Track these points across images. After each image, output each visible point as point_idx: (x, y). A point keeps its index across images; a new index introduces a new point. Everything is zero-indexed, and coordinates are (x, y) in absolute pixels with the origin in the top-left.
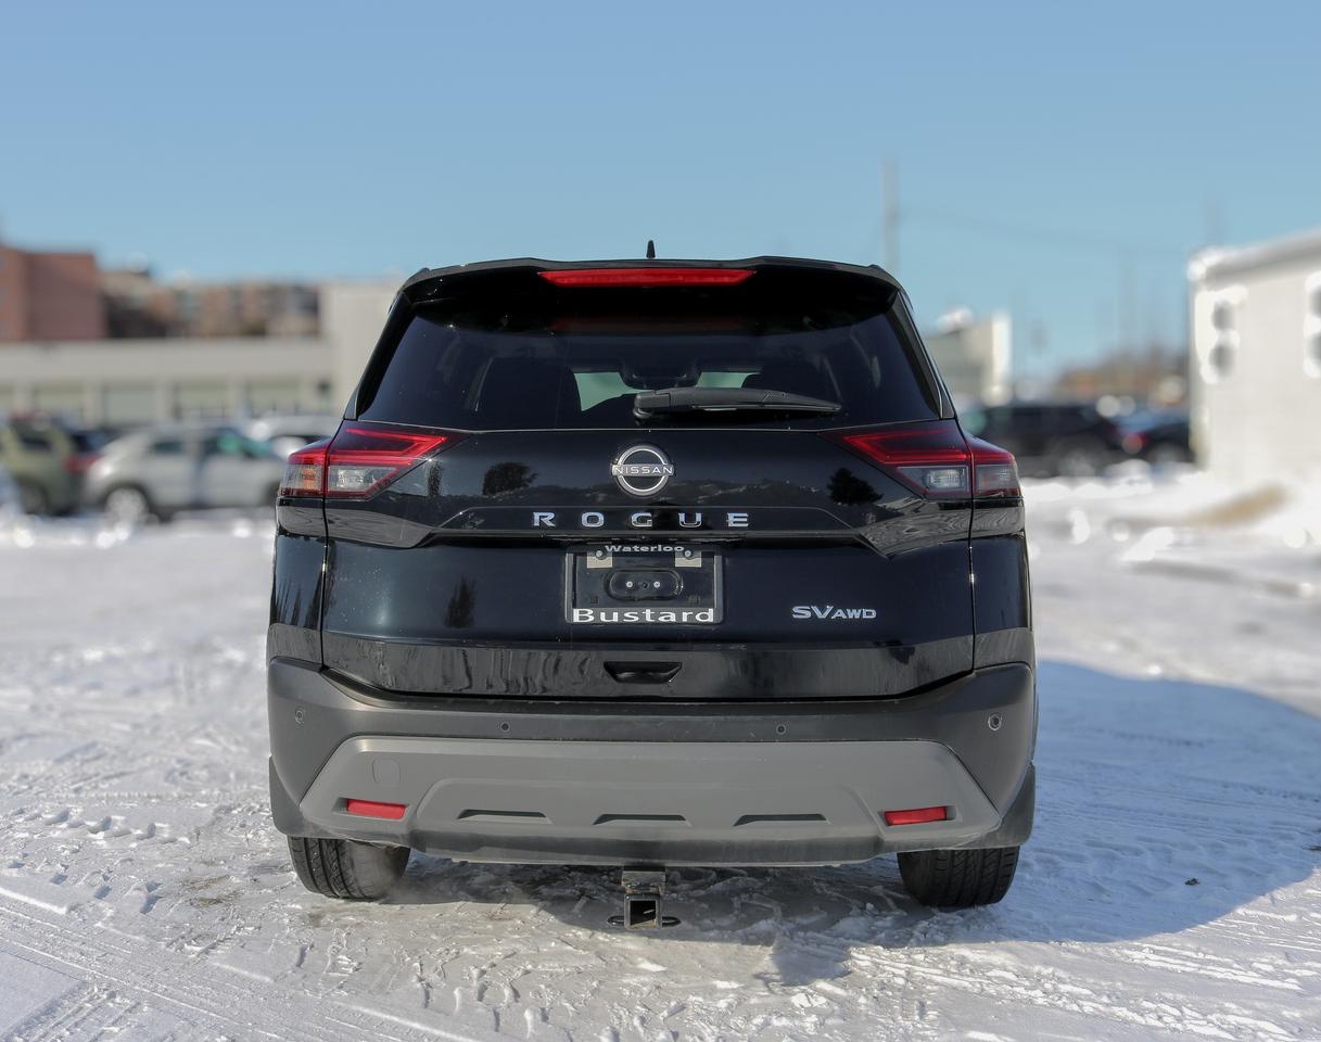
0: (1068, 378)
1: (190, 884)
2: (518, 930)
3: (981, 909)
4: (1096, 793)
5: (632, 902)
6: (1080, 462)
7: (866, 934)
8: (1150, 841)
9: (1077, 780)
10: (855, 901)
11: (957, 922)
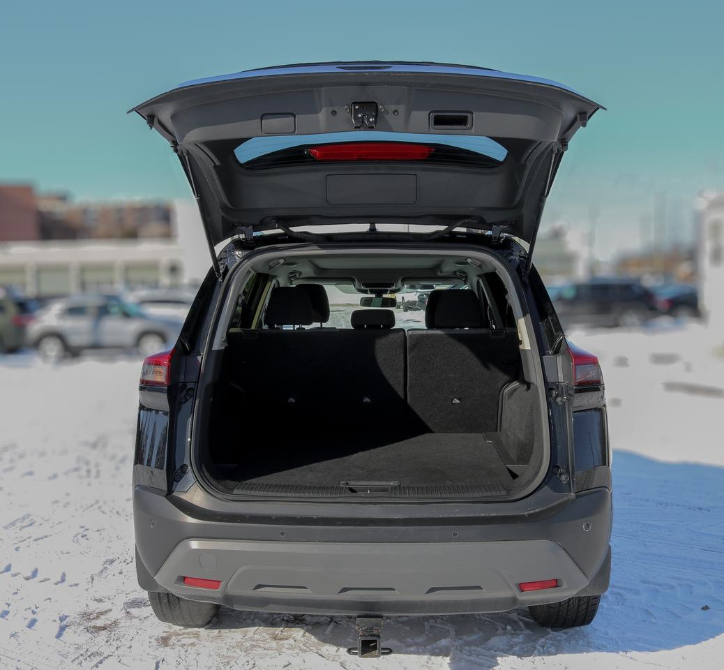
0: (624, 262)
1: (87, 616)
2: (291, 648)
3: (577, 628)
4: (646, 545)
5: (362, 641)
6: (631, 318)
7: (506, 647)
8: (679, 579)
9: (634, 536)
10: (500, 624)
11: (563, 638)
